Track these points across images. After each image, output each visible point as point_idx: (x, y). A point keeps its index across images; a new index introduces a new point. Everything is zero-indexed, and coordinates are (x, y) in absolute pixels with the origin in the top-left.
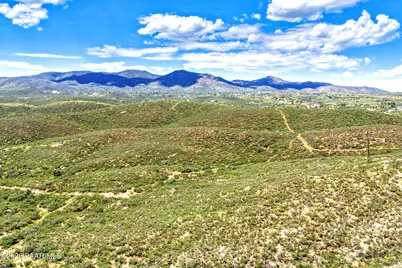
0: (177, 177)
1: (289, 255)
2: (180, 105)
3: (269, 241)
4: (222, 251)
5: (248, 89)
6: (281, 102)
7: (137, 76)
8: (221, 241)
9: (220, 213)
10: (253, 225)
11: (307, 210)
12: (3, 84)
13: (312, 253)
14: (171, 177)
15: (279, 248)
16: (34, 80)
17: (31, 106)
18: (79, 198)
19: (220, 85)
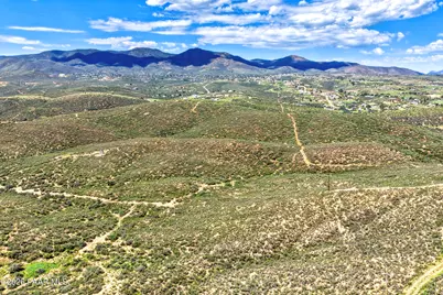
0: (205, 189)
1: (271, 246)
2: (199, 106)
3: (261, 239)
4: (237, 244)
5: (268, 71)
6: (301, 91)
7: (147, 55)
8: (236, 238)
9: (236, 222)
10: (254, 230)
11: (284, 221)
12: (4, 65)
13: (282, 245)
14: (201, 189)
15: (266, 243)
16: (36, 61)
17: (47, 98)
18: (139, 207)
19: (238, 66)
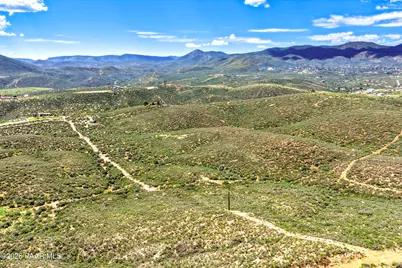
16: (258, 57)
